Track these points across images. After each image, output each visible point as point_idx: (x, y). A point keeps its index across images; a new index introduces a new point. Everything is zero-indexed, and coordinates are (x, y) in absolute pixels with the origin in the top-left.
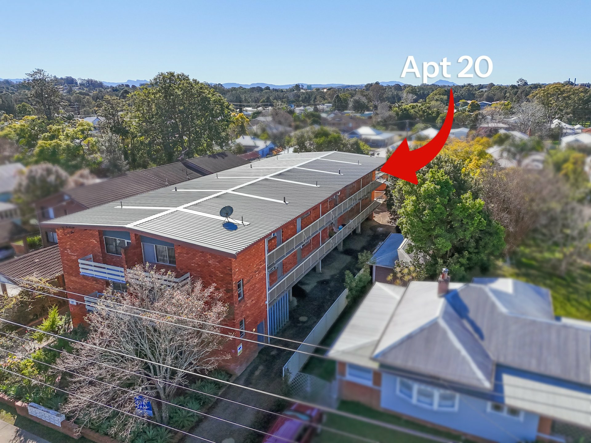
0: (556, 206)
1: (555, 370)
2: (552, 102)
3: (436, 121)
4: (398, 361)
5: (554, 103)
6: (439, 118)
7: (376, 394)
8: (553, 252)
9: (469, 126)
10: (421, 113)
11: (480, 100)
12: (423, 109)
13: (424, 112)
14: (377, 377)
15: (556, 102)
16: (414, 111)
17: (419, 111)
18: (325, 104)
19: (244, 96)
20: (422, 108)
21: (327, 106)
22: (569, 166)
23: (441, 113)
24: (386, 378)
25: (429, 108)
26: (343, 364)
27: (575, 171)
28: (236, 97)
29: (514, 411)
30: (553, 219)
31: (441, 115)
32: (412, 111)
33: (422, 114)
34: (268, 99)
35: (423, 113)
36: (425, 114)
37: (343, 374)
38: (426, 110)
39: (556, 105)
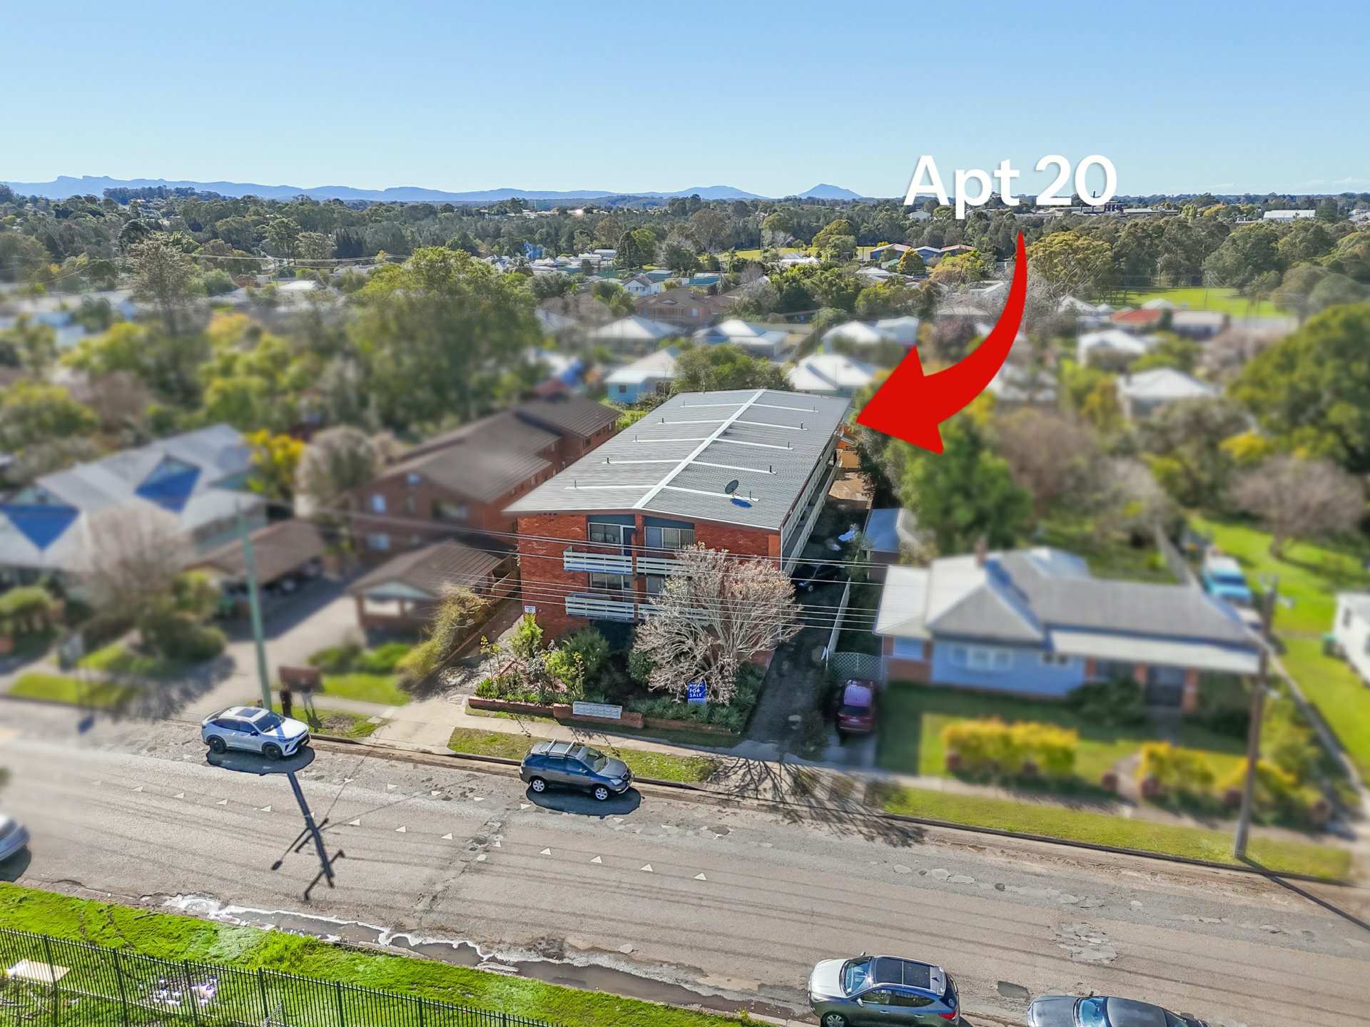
0: (1081, 461)
1: (1096, 620)
2: (1058, 269)
3: (856, 303)
4: (953, 626)
5: (1062, 270)
6: (860, 297)
7: (925, 668)
8: (1080, 523)
9: (915, 312)
10: (825, 286)
11: (917, 242)
12: (830, 278)
13: (831, 284)
14: (928, 647)
15: (1065, 268)
16: (812, 283)
17: (822, 283)
18: (596, 251)
19: (409, 231)
20: (827, 278)
21: (600, 254)
22: (1094, 399)
23: (863, 288)
24: (939, 648)
25: (839, 276)
26: (890, 639)
27: (1104, 407)
28: (393, 235)
29: (1063, 659)
30: (1081, 480)
31: (864, 291)
32: (807, 281)
33: (827, 287)
34: (465, 238)
35: (829, 286)
36: (834, 289)
37: (889, 652)
38: (834, 280)
39: (1065, 273)
